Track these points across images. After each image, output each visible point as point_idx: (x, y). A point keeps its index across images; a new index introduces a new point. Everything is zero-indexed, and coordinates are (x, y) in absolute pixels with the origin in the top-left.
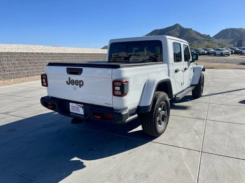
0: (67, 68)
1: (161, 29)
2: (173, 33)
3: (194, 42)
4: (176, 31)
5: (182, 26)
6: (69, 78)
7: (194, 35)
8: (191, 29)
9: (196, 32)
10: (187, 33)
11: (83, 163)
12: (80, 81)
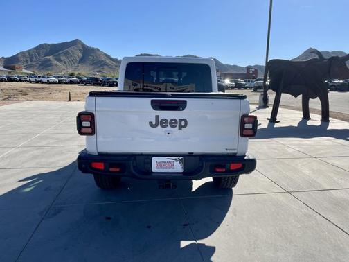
0: (152, 101)
1: (53, 45)
2: (72, 51)
3: (105, 67)
4: (76, 50)
5: (85, 44)
6: (157, 117)
7: (103, 58)
8: (98, 50)
9: (106, 55)
10: (92, 54)
11: (204, 245)
12: (181, 120)
